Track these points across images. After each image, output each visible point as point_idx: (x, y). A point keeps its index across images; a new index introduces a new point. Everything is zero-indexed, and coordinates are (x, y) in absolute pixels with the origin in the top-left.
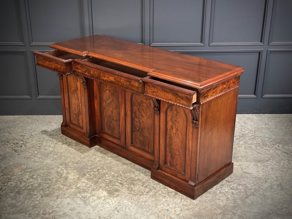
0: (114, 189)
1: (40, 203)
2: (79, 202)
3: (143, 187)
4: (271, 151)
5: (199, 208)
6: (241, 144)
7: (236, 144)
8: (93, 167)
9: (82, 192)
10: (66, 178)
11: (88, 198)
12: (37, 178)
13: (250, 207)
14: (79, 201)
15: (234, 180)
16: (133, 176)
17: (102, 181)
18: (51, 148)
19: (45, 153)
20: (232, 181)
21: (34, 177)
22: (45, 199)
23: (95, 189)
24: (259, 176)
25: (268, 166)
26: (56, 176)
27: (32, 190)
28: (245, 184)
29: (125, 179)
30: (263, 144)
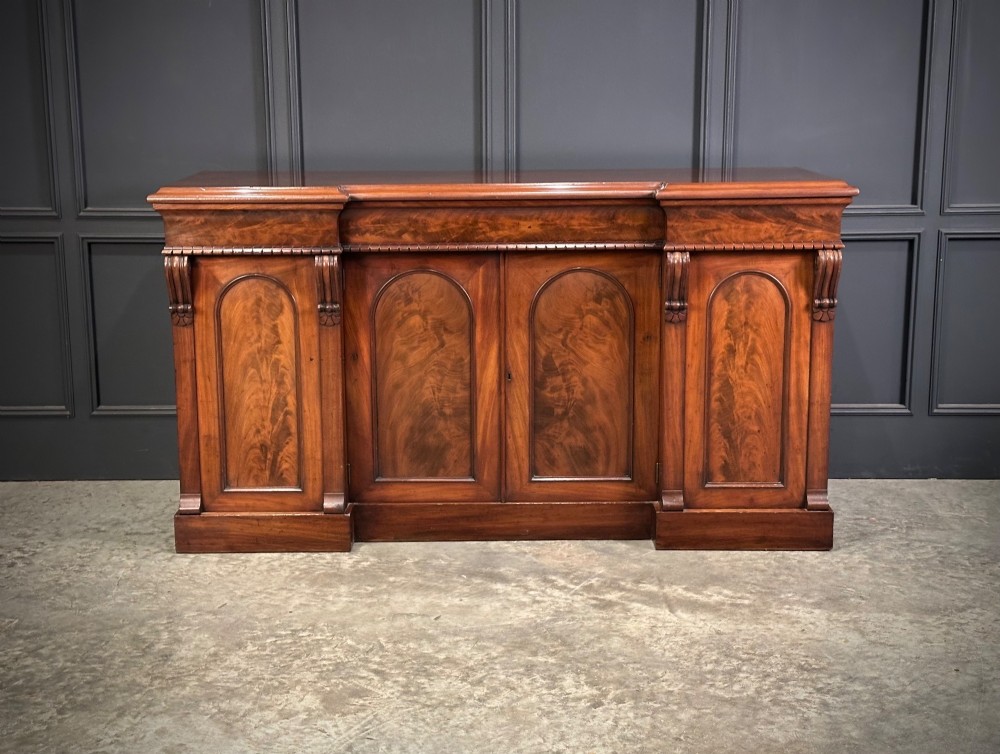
0: (349, 688)
1: (48, 729)
2: (204, 727)
3: (465, 683)
4: (976, 583)
5: (685, 749)
6: (857, 561)
7: (838, 562)
8: (278, 622)
9: (222, 698)
10: (166, 657)
11: (241, 713)
12: (51, 656)
13: (899, 748)
14: (204, 724)
15: (829, 664)
16: (427, 649)
17: (304, 665)
18: (121, 572)
19: (98, 583)
20: (823, 668)
21: (43, 651)
22: (69, 717)
23: (276, 688)
24: (930, 654)
25: (967, 624)
26: (129, 650)
27: (27, 690)
28: (876, 678)
29: (398, 658)
30: (940, 561)
